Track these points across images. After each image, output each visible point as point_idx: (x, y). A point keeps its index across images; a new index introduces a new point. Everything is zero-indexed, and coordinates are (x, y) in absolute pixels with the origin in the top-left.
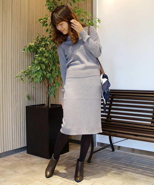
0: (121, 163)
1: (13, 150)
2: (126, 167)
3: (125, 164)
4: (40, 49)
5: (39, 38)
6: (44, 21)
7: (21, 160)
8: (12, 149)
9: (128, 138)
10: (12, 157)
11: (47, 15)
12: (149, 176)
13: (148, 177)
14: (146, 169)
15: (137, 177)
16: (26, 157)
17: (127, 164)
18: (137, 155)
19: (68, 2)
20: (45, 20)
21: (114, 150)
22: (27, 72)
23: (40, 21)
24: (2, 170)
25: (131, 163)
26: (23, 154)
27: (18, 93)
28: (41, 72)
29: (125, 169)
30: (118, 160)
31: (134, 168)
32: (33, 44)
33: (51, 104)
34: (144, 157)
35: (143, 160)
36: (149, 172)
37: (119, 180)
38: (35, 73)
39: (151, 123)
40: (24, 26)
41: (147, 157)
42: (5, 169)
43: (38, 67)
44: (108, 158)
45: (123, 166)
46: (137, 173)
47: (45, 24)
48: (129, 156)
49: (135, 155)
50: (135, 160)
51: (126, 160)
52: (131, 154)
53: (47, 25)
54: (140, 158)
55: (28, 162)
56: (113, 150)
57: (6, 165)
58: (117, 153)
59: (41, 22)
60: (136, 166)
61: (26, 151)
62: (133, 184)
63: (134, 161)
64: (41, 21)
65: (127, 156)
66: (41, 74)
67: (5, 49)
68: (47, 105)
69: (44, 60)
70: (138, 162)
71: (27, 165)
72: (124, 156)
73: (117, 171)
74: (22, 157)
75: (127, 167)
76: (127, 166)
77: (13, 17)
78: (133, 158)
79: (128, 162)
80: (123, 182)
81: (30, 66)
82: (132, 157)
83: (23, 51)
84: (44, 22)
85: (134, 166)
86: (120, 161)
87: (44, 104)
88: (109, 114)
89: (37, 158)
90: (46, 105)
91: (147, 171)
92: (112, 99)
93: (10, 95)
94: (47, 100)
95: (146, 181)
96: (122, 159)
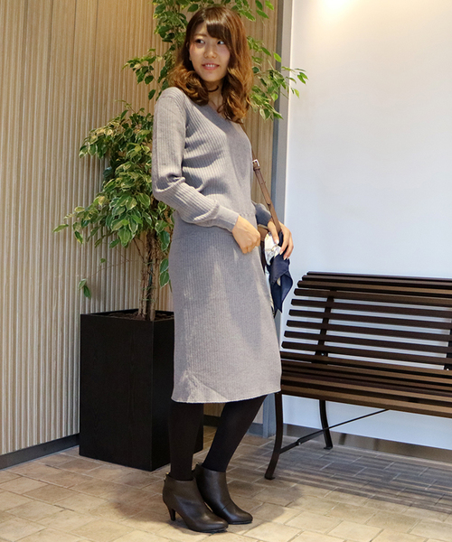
0: (359, 481)
1: (39, 446)
2: (375, 489)
3: (370, 482)
4: (137, 149)
5: (127, 117)
6: (144, 68)
7: (69, 473)
8: (35, 444)
9: (387, 408)
10: (38, 465)
11: (154, 50)
12: (444, 512)
13: (443, 516)
14: (432, 494)
15: (414, 516)
16: (78, 464)
17: (378, 482)
20: (146, 64)
21: (332, 446)
22: (90, 216)
23: (132, 65)
24: (19, 504)
25: (388, 479)
26: (66, 457)
27: (58, 275)
28: (137, 215)
29: (374, 495)
30: (350, 472)
31: (398, 493)
32: (110, 132)
33: (157, 312)
34: (419, 462)
35: (417, 470)
36: (441, 502)
37: (366, 524)
38: (122, 219)
39: (445, 369)
40: (82, 76)
41: (425, 463)
42: (29, 500)
43: (130, 200)
44: (318, 466)
45: (368, 487)
46: (411, 505)
47: (147, 75)
48: (376, 461)
49: (392, 458)
50: (395, 471)
51: (370, 471)
52: (380, 456)
53: (150, 78)
54: (406, 466)
55: (91, 479)
56: (329, 444)
57: (27, 490)
58: (340, 453)
59: (134, 69)
60: (403, 487)
61: (77, 448)
62: (408, 533)
63: (394, 475)
64: (135, 66)
65: (370, 460)
66: (138, 221)
67: (26, 142)
68: (144, 313)
69: (148, 180)
70: (406, 477)
71: (90, 487)
72: (363, 461)
73: (356, 502)
74: (67, 465)
75: (379, 490)
76: (380, 487)
77: (53, 48)
78: (387, 465)
79: (378, 477)
80: (380, 529)
81: (102, 198)
82: (385, 462)
83: (81, 153)
84: (146, 70)
85: (397, 488)
86: (354, 473)
87: (137, 310)
88: (321, 342)
89: (115, 469)
90: (140, 312)
91: (436, 500)
92: (331, 298)
93: (37, 281)
94: (145, 299)
95: (439, 524)
96: (359, 469)
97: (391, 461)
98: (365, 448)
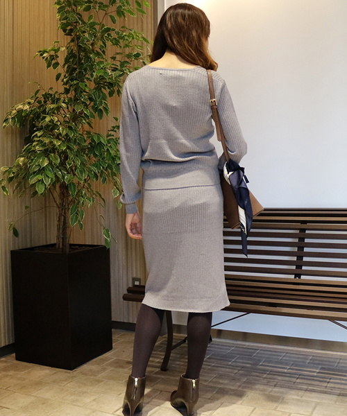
0: (233, 367)
2: (246, 373)
3: (243, 368)
4: (48, 119)
5: (39, 95)
6: (51, 56)
7: (7, 376)
9: (249, 311)
11: (58, 42)
12: (301, 389)
13: (301, 393)
14: (291, 375)
15: (278, 394)
16: (15, 368)
17: (248, 368)
18: (261, 347)
19: (106, 14)
20: (52, 53)
21: (212, 340)
22: (14, 173)
23: (42, 55)
25: (256, 364)
26: (6, 362)
28: (50, 170)
30: (226, 360)
31: (265, 376)
32: (27, 107)
33: (71, 245)
34: (278, 349)
35: (278, 355)
36: (298, 381)
37: (241, 404)
38: (37, 174)
39: (295, 277)
41: (283, 349)
43: (43, 160)
45: (241, 372)
46: (275, 386)
47: (53, 62)
48: (246, 350)
49: (258, 347)
50: (261, 357)
51: (242, 358)
52: (249, 346)
53: (57, 64)
54: (270, 353)
58: (218, 345)
59: (44, 58)
60: (267, 371)
61: (14, 354)
62: (275, 409)
63: (260, 361)
64: (44, 55)
65: (241, 349)
66: (51, 175)
68: (61, 247)
69: (57, 143)
70: (269, 362)
71: (23, 387)
72: (236, 350)
74: (6, 369)
75: (250, 374)
76: (250, 372)
78: (254, 353)
79: (249, 364)
80: (253, 408)
81: (22, 159)
82: (253, 351)
83: (4, 124)
84: (52, 57)
85: (263, 372)
86: (230, 361)
87: (55, 244)
89: (44, 370)
90: (57, 246)
91: (294, 380)
94: (61, 236)
95: (298, 400)
96: (233, 357)
97: (257, 350)
98: (236, 340)
